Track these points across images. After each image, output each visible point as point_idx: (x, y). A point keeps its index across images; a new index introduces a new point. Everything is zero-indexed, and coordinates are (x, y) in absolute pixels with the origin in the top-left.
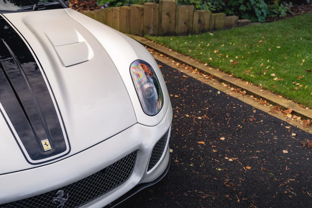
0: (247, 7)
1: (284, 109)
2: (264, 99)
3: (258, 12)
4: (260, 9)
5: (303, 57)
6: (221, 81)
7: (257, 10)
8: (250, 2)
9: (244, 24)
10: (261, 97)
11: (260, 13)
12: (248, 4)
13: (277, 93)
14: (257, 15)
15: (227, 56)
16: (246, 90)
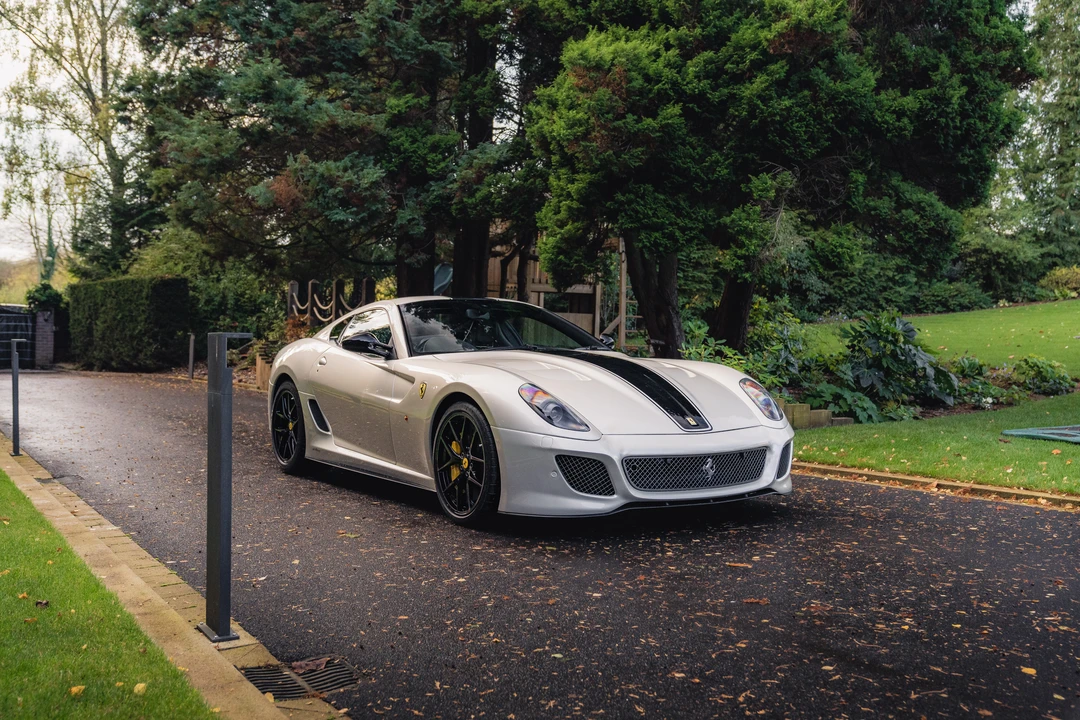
0: (841, 407)
1: (924, 484)
2: (894, 479)
3: (862, 415)
4: (865, 410)
5: (948, 444)
6: (825, 472)
7: (859, 411)
8: (845, 399)
9: (841, 423)
10: (890, 479)
11: (866, 416)
12: (841, 402)
13: (911, 474)
14: (861, 418)
15: (826, 449)
16: (866, 475)
